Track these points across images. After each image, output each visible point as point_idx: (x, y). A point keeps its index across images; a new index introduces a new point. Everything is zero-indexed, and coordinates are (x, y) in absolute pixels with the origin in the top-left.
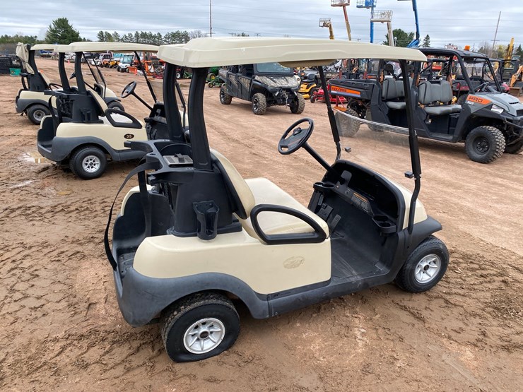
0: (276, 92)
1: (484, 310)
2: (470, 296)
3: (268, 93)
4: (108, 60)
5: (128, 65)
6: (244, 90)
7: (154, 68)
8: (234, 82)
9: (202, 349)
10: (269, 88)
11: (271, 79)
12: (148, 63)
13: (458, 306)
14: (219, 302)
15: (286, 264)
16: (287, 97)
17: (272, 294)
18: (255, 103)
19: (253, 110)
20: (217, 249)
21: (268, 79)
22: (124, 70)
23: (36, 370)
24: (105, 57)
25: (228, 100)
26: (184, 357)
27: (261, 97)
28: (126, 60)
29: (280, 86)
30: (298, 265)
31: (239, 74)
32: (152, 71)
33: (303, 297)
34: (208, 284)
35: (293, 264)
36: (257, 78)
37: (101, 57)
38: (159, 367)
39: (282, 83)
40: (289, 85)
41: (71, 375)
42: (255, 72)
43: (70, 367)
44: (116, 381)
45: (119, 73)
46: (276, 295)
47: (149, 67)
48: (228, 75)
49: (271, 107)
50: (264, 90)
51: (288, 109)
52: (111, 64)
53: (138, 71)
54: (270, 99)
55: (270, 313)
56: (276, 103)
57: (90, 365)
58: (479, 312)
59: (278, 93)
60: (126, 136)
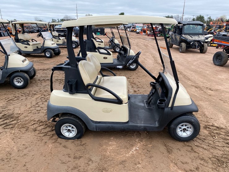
0: (191, 42)
1: (210, 158)
2: (208, 150)
3: (188, 43)
4: (134, 29)
5: (140, 31)
6: (177, 42)
7: (150, 32)
8: (174, 38)
9: (69, 136)
10: (188, 40)
11: (191, 36)
12: (147, 30)
13: (197, 152)
14: (74, 119)
15: (103, 110)
16: (197, 45)
17: (98, 122)
18: (181, 47)
19: (179, 51)
20: (73, 98)
21: (189, 36)
22: (138, 33)
23: (23, 128)
24: (133, 28)
25: (171, 46)
26: (61, 136)
27: (183, 45)
28: (140, 29)
29: (194, 39)
30: (109, 112)
31: (176, 34)
32: (149, 33)
33: (112, 126)
34: (68, 111)
35: (107, 111)
36: (183, 36)
37: (131, 28)
38: (54, 137)
39: (196, 38)
40: (200, 39)
41: (30, 132)
42: (183, 33)
43: (31, 130)
44: (39, 138)
45: (136, 34)
46: (100, 122)
47: (148, 31)
48: (172, 34)
49: (189, 49)
50: (185, 41)
51: (199, 51)
52: (135, 30)
53: (143, 33)
54: (188, 46)
55: (96, 129)
56: (191, 48)
57: (37, 131)
58: (206, 159)
59: (192, 43)
60: (104, 58)
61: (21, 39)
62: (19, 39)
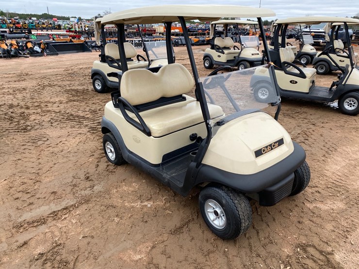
17: (130, 151)
30: (138, 143)
35: (136, 140)
46: (132, 153)
55: (128, 160)
60: (291, 82)
61: (216, 45)
62: (215, 44)
